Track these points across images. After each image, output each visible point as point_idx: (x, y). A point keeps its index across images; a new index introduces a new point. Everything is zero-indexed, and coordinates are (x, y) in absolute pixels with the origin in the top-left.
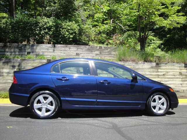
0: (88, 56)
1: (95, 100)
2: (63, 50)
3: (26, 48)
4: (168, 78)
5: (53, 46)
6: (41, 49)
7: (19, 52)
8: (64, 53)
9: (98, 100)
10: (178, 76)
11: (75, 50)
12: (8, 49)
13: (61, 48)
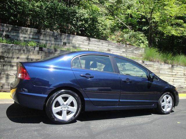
0: (117, 52)
1: (118, 100)
2: (97, 44)
3: (62, 38)
4: (178, 77)
5: (88, 39)
6: (77, 41)
7: (54, 41)
8: (98, 48)
9: (120, 100)
10: (183, 76)
11: (107, 45)
12: (43, 37)
13: (95, 42)
